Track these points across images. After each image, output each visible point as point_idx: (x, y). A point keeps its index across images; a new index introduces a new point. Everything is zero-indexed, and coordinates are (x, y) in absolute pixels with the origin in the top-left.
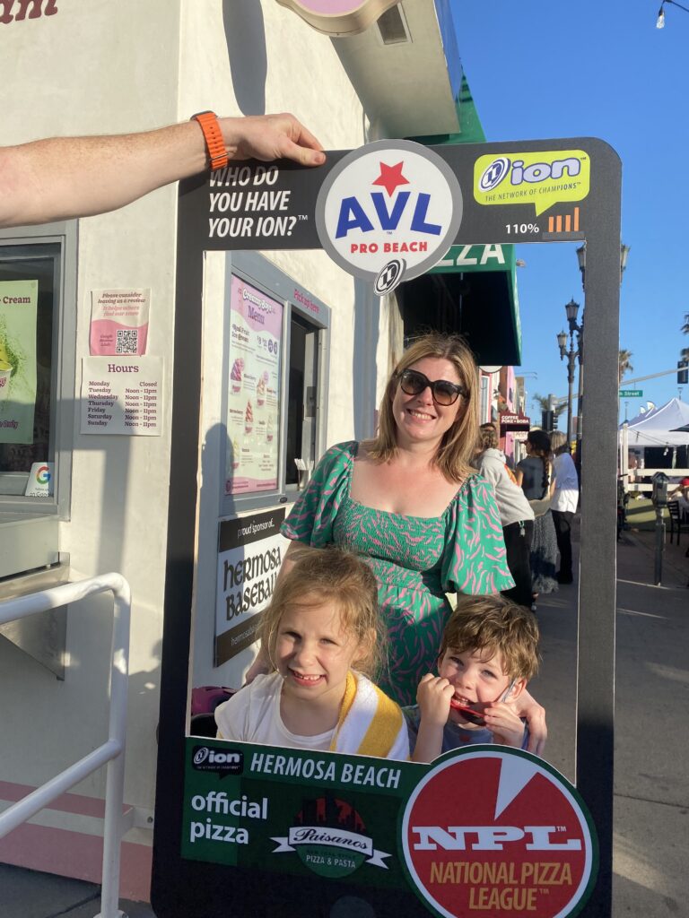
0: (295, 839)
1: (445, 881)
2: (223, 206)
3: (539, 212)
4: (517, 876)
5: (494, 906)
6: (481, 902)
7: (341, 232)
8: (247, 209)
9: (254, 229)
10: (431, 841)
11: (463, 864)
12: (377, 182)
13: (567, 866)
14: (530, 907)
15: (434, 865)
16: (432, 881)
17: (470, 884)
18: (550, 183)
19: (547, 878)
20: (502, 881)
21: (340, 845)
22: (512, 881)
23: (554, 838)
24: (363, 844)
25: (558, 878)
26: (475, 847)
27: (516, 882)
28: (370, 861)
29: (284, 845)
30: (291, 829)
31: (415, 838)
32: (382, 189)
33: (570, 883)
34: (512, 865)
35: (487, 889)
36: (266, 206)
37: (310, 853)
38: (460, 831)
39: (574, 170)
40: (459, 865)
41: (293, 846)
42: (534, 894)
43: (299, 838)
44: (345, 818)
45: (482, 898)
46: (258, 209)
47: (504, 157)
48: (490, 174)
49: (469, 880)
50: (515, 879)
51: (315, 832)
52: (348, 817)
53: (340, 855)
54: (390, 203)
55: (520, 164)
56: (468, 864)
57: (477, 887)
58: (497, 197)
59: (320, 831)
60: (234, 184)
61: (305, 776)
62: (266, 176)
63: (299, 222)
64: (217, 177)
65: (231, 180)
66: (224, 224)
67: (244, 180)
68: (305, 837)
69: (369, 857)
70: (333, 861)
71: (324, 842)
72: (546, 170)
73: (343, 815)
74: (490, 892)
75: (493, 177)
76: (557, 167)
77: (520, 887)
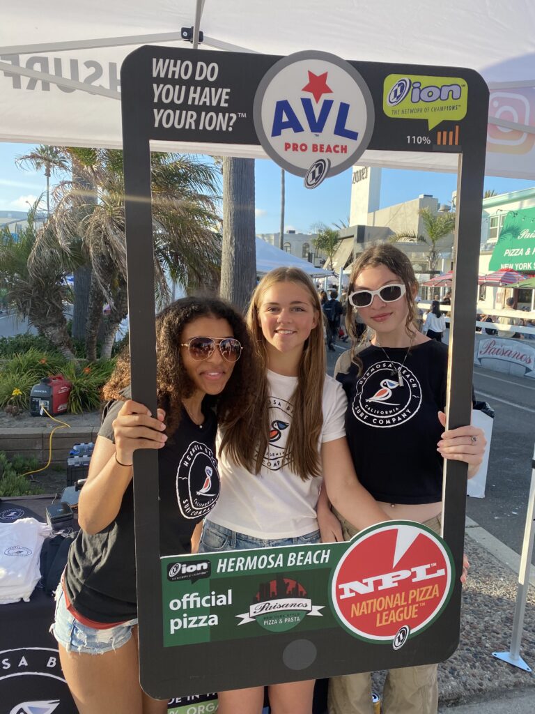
0: (255, 612)
1: (361, 614)
2: (167, 97)
3: (431, 126)
4: (406, 599)
5: (392, 621)
6: (384, 620)
7: (276, 132)
9: (197, 122)
10: (351, 591)
11: (372, 601)
12: (306, 89)
13: (436, 586)
14: (414, 616)
15: (353, 606)
16: (352, 616)
17: (377, 611)
18: (439, 103)
19: (424, 596)
20: (397, 605)
21: (288, 608)
22: (403, 603)
23: (429, 572)
24: (304, 604)
25: (430, 595)
26: (380, 588)
27: (406, 603)
28: (309, 614)
29: (246, 618)
30: (251, 607)
31: (340, 592)
32: (310, 96)
33: (438, 595)
34: (403, 594)
35: (387, 612)
36: (208, 100)
37: (265, 619)
38: (370, 581)
39: (456, 95)
40: (370, 602)
41: (253, 617)
42: (416, 608)
43: (257, 611)
44: (291, 590)
45: (384, 618)
46: (201, 103)
47: (406, 77)
48: (396, 91)
49: (376, 610)
50: (405, 602)
51: (269, 604)
52: (293, 589)
53: (288, 615)
54: (317, 108)
55: (418, 85)
56: (375, 600)
57: (381, 612)
58: (400, 112)
59: (273, 603)
60: (176, 77)
61: (260, 567)
62: (207, 72)
63: (238, 118)
64: (159, 68)
65: (174, 73)
66: (169, 115)
67: (186, 74)
68: (262, 609)
69: (309, 611)
70: (283, 620)
71: (276, 610)
72: (437, 92)
73: (290, 588)
74: (389, 614)
75: (398, 95)
76: (445, 90)
77: (408, 605)
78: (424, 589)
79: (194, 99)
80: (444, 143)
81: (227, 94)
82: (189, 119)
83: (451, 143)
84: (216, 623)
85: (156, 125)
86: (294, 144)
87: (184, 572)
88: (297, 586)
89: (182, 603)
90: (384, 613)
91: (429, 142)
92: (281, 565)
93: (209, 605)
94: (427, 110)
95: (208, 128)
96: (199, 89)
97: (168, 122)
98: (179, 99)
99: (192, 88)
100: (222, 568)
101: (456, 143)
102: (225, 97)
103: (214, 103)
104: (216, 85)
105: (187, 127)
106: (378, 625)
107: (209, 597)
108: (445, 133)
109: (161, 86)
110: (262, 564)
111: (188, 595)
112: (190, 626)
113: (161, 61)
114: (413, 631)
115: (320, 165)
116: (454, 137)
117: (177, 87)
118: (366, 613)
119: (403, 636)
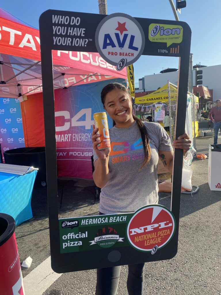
0: (97, 240)
1: (139, 241)
2: (59, 32)
3: (168, 46)
4: (157, 235)
5: (151, 244)
6: (148, 243)
7: (105, 47)
8: (68, 34)
9: (72, 42)
10: (135, 232)
12: (117, 29)
13: (169, 230)
14: (160, 242)
15: (136, 238)
16: (135, 242)
17: (145, 240)
18: (171, 36)
19: (164, 234)
20: (153, 237)
21: (110, 239)
22: (155, 237)
23: (166, 224)
24: (116, 237)
25: (166, 233)
26: (146, 231)
27: (156, 237)
28: (118, 241)
29: (93, 243)
31: (130, 232)
32: (118, 32)
33: (169, 234)
35: (149, 240)
36: (76, 33)
37: (101, 243)
38: (142, 228)
39: (178, 33)
40: (142, 236)
41: (96, 242)
43: (98, 240)
44: (111, 231)
45: (148, 242)
46: (73, 35)
47: (158, 25)
48: (154, 30)
50: (156, 236)
51: (102, 237)
52: (112, 231)
53: (110, 241)
54: (121, 37)
55: (163, 28)
56: (144, 235)
57: (147, 240)
58: (156, 39)
59: (104, 237)
60: (63, 23)
61: (99, 223)
62: (75, 21)
63: (89, 41)
64: (55, 19)
65: (61, 21)
66: (60, 39)
67: (67, 22)
68: (99, 239)
69: (118, 240)
70: (108, 243)
71: (105, 239)
72: (170, 31)
73: (110, 231)
74: (150, 241)
75: (155, 32)
76: (174, 30)
77: (157, 237)
78: (164, 231)
79: (70, 33)
80: (173, 53)
81: (84, 31)
82: (68, 41)
83: (176, 53)
84: (81, 244)
85: (54, 44)
86: (112, 52)
87: (68, 224)
88: (113, 230)
89: (67, 237)
90: (148, 241)
91: (167, 52)
92: (107, 222)
93: (78, 238)
94: (166, 39)
95: (76, 45)
96: (72, 28)
97: (59, 42)
98: (64, 32)
99: (69, 28)
100: (83, 223)
101: (178, 53)
102: (83, 32)
103: (79, 35)
104: (80, 27)
105: (67, 45)
106: (145, 245)
107: (78, 234)
108: (174, 48)
109: (56, 27)
110: (99, 222)
111: (70, 234)
112: (71, 246)
113: (56, 16)
114: (159, 247)
115: (123, 61)
116: (177, 50)
117: (63, 27)
118: (141, 240)
119: (155, 249)
